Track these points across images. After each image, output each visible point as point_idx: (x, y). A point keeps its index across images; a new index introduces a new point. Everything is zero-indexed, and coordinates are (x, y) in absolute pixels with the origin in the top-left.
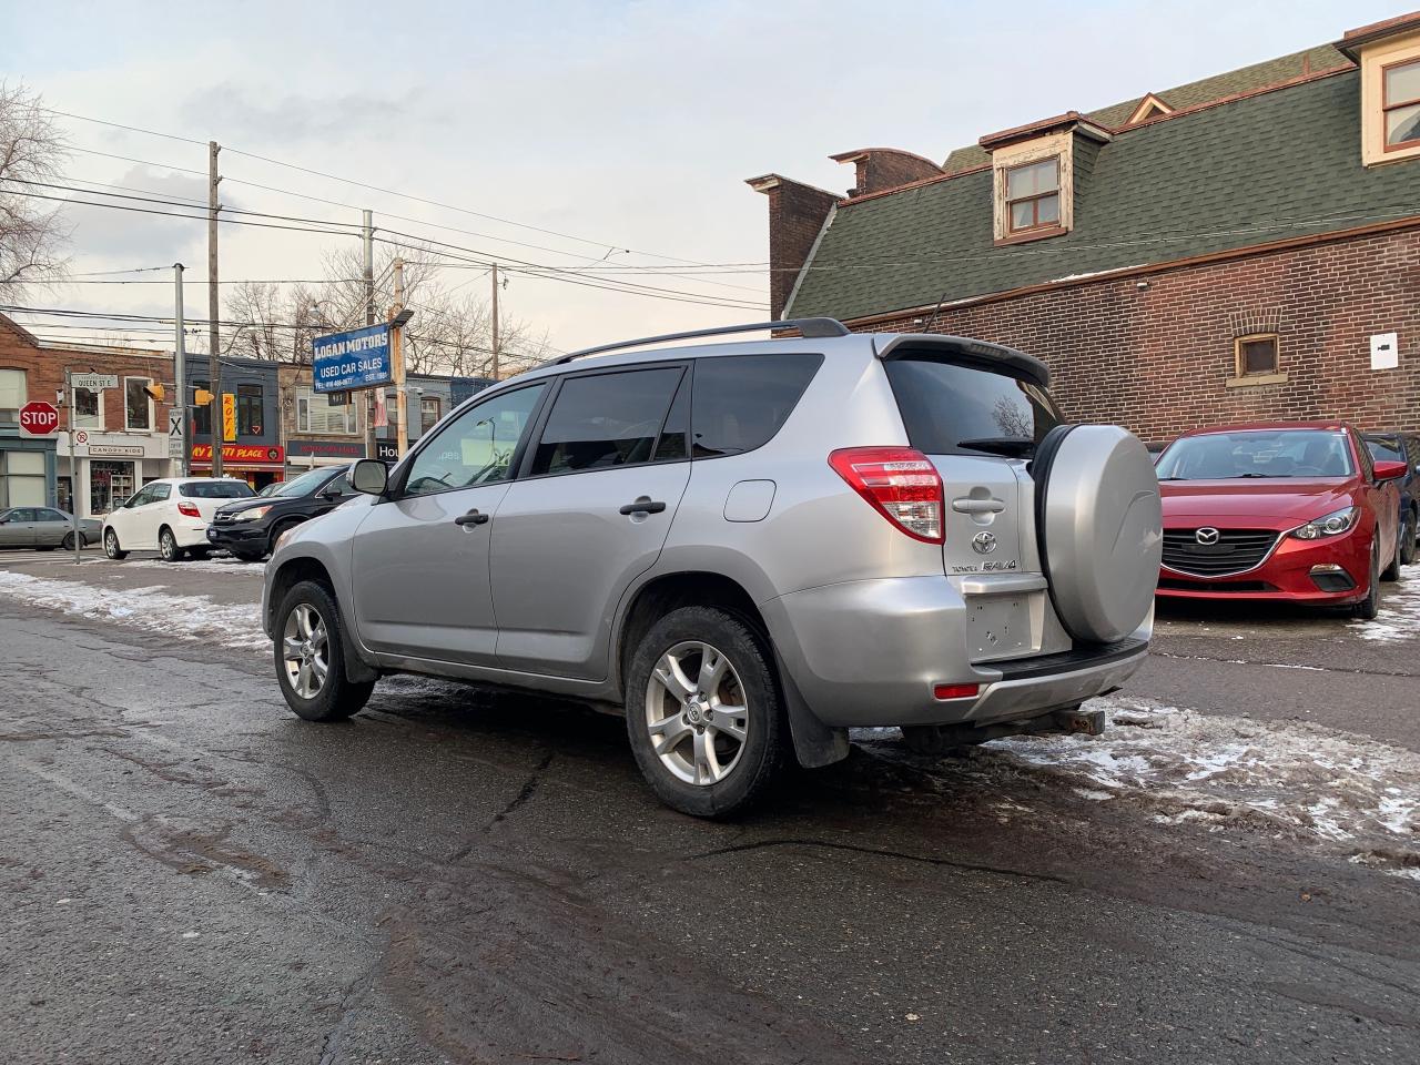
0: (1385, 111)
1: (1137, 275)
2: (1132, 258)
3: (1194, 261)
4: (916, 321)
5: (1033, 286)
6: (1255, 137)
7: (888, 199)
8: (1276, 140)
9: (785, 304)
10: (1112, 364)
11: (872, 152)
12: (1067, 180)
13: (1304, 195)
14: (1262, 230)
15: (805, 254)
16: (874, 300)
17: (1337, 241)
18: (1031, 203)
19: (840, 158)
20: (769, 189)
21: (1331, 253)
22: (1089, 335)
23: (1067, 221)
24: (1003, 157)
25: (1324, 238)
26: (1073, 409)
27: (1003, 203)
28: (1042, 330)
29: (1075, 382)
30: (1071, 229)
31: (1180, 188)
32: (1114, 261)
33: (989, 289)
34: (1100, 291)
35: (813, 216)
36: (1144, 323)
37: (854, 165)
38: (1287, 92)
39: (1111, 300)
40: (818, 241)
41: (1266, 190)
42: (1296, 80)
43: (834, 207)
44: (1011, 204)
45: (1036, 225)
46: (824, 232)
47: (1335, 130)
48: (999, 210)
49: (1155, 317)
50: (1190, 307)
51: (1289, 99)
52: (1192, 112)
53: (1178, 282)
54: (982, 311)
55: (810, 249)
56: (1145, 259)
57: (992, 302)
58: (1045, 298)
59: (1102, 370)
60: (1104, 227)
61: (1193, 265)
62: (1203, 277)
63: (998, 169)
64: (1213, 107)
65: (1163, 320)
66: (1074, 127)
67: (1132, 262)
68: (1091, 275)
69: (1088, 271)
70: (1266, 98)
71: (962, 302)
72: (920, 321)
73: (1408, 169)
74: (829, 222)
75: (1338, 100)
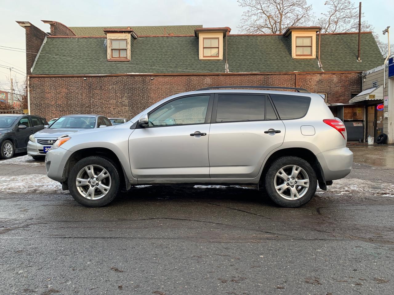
0: (203, 48)
1: (151, 76)
2: (149, 71)
3: (165, 75)
4: (84, 78)
5: (122, 74)
6: (174, 47)
7: (67, 39)
8: (179, 48)
9: (32, 65)
10: (144, 98)
11: (56, 23)
12: (129, 47)
13: (188, 64)
14: (180, 70)
15: (38, 50)
16: (68, 70)
17: (196, 75)
18: (118, 51)
19: (45, 22)
20: (25, 26)
21: (195, 78)
22: (138, 90)
23: (129, 58)
24: (109, 36)
25: (194, 74)
26: (133, 109)
27: (110, 49)
28: (124, 86)
29: (134, 102)
30: (130, 60)
31: (159, 55)
32: (144, 71)
33: (108, 73)
34: (141, 78)
35: (40, 39)
36: (152, 88)
37: (50, 25)
38: (180, 38)
39: (144, 81)
40: (42, 47)
41: (179, 60)
42: (182, 35)
43: (46, 37)
44: (112, 50)
45: (119, 57)
46: (43, 44)
47: (192, 50)
48: (109, 51)
49: (155, 87)
50: (164, 86)
51: (180, 40)
52: (158, 37)
53: (161, 79)
54: (106, 79)
55: (39, 49)
56: (152, 72)
57: (109, 77)
58: (124, 77)
59: (141, 99)
60: (140, 61)
61: (165, 76)
62: (167, 79)
63: (109, 39)
64: (163, 37)
65: (157, 88)
66: (131, 33)
67: (149, 72)
68: (138, 74)
69: (137, 72)
70: (175, 38)
71: (100, 75)
72: (86, 79)
73: (208, 62)
74: (45, 42)
75: (191, 43)
